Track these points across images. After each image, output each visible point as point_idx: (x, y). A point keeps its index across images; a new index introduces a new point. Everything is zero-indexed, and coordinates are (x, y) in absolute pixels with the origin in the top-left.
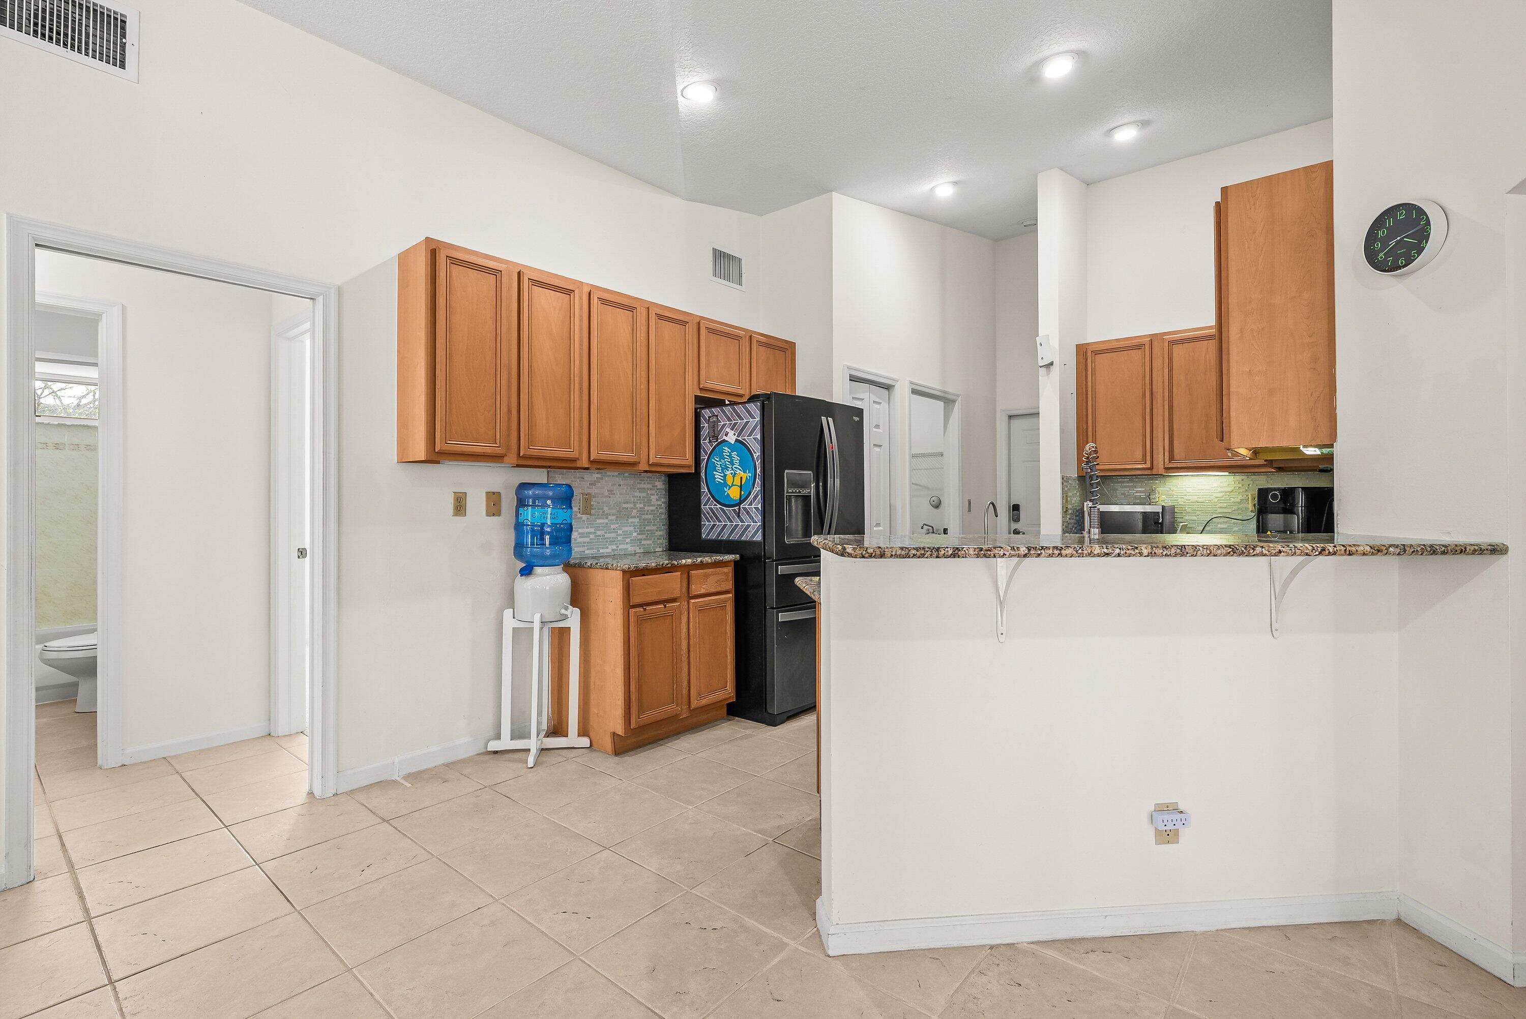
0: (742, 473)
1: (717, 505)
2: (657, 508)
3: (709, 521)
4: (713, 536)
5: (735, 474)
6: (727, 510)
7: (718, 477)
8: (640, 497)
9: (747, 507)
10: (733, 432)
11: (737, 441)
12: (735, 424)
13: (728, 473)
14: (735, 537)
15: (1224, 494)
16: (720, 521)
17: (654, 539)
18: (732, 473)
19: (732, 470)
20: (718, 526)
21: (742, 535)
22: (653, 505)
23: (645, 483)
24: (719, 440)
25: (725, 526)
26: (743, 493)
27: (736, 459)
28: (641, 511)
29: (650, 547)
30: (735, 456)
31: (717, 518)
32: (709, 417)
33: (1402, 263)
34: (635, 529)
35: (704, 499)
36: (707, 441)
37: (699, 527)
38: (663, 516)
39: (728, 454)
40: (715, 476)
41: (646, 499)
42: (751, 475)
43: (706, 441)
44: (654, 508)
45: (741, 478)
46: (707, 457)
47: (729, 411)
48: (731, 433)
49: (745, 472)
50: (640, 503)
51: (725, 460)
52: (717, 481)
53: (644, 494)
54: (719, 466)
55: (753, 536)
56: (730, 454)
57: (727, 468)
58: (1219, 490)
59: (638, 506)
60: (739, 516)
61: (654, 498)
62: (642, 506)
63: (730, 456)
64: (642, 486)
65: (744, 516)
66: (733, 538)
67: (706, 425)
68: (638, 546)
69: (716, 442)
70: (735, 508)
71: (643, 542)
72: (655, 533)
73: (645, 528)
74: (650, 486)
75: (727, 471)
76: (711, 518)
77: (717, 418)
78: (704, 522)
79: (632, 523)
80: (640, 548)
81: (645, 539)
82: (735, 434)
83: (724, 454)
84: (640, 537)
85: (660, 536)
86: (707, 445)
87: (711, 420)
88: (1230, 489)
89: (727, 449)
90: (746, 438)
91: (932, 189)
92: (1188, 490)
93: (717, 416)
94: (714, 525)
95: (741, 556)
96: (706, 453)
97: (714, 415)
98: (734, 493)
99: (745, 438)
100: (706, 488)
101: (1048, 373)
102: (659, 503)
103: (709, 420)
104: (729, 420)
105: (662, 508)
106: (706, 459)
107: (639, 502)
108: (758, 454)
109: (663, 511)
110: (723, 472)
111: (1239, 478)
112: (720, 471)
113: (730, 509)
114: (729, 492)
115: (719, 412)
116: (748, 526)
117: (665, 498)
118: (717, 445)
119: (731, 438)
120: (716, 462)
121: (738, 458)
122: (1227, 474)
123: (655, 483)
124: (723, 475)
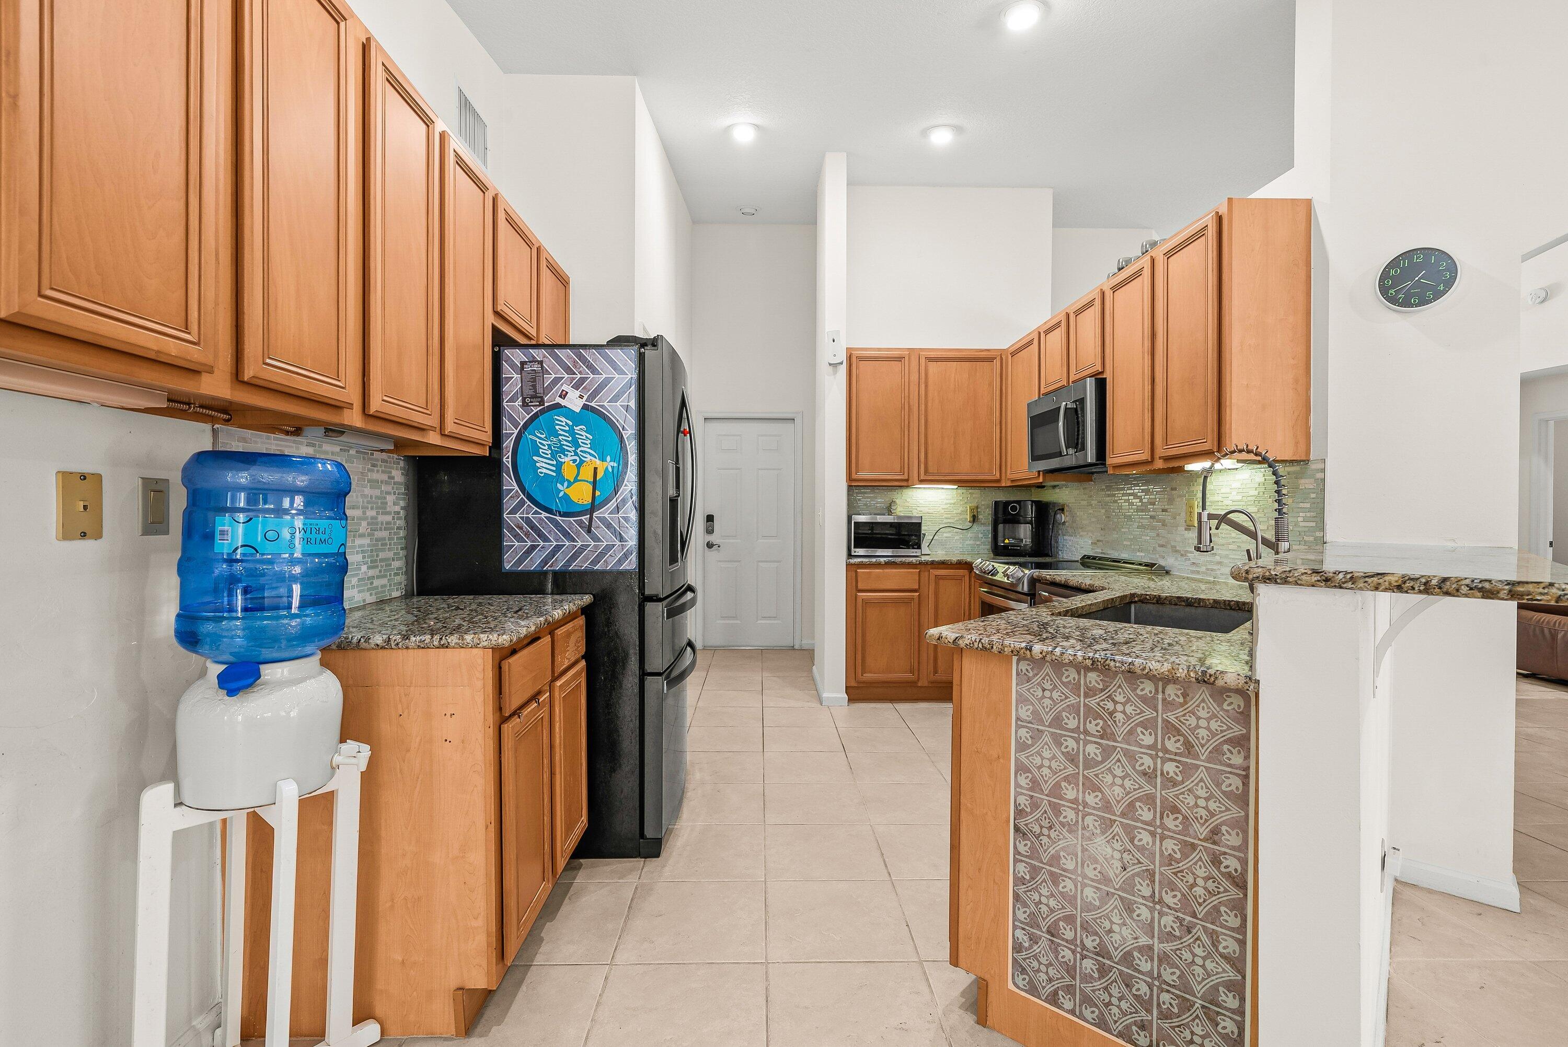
0: (597, 460)
1: (541, 514)
2: (393, 518)
3: (520, 539)
4: (532, 564)
5: (582, 462)
6: (563, 521)
7: (544, 466)
8: (371, 497)
9: (606, 516)
10: (578, 393)
11: (585, 407)
12: (582, 380)
13: (564, 459)
14: (578, 565)
15: (949, 505)
16: (546, 539)
17: (390, 575)
18: (574, 461)
19: (576, 454)
20: (542, 547)
21: (595, 562)
22: (389, 513)
23: (378, 471)
24: (546, 404)
25: (558, 548)
26: (598, 493)
27: (584, 438)
28: (373, 522)
29: (384, 591)
30: (584, 433)
31: (540, 534)
32: (523, 363)
33: (1415, 301)
34: (364, 557)
35: (509, 503)
36: (519, 402)
37: (498, 549)
38: (402, 533)
39: (567, 428)
40: (537, 464)
41: (380, 501)
42: (616, 465)
43: (516, 404)
44: (389, 518)
45: (596, 469)
46: (516, 432)
47: (568, 357)
48: (573, 394)
49: (603, 459)
50: (372, 508)
51: (560, 437)
52: (541, 473)
53: (377, 492)
54: (546, 447)
55: (620, 562)
56: (571, 428)
57: (563, 452)
58: (945, 501)
59: (371, 513)
60: (589, 531)
61: (390, 499)
62: (373, 513)
63: (572, 432)
64: (375, 476)
65: (600, 530)
66: (576, 568)
67: (515, 376)
68: (368, 590)
69: (539, 406)
70: (583, 518)
71: (377, 583)
72: (390, 565)
73: (377, 556)
74: (385, 477)
75: (563, 456)
76: (527, 534)
77: (542, 367)
78: (509, 540)
79: (360, 546)
80: (371, 595)
81: (378, 577)
82: (581, 397)
83: (557, 427)
84: (371, 573)
85: (398, 569)
86: (514, 408)
87: (528, 368)
88: (952, 502)
89: (563, 419)
90: (605, 404)
91: (729, 128)
92: (921, 502)
93: (541, 363)
94: (533, 548)
95: (594, 596)
96: (516, 424)
97: (534, 360)
98: (581, 494)
99: (603, 402)
100: (515, 484)
101: (835, 373)
102: (397, 508)
103: (522, 368)
104: (569, 371)
105: (399, 519)
106: (514, 436)
107: (370, 506)
108: (630, 432)
109: (401, 523)
110: (553, 456)
111: (960, 491)
112: (549, 456)
113: (571, 519)
114: (568, 491)
115: (545, 356)
116: (609, 548)
117: (404, 499)
118: (542, 412)
119: (574, 401)
120: (538, 440)
121: (588, 435)
122: (956, 487)
123: (391, 472)
124: (555, 463)
